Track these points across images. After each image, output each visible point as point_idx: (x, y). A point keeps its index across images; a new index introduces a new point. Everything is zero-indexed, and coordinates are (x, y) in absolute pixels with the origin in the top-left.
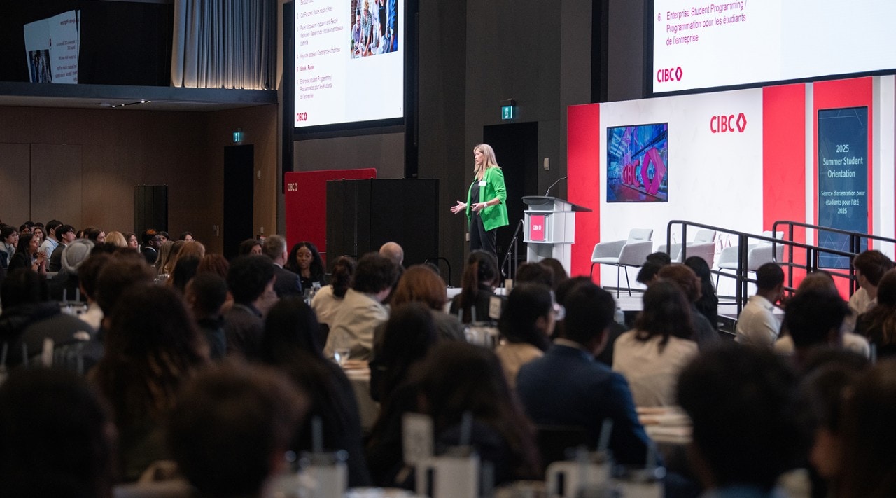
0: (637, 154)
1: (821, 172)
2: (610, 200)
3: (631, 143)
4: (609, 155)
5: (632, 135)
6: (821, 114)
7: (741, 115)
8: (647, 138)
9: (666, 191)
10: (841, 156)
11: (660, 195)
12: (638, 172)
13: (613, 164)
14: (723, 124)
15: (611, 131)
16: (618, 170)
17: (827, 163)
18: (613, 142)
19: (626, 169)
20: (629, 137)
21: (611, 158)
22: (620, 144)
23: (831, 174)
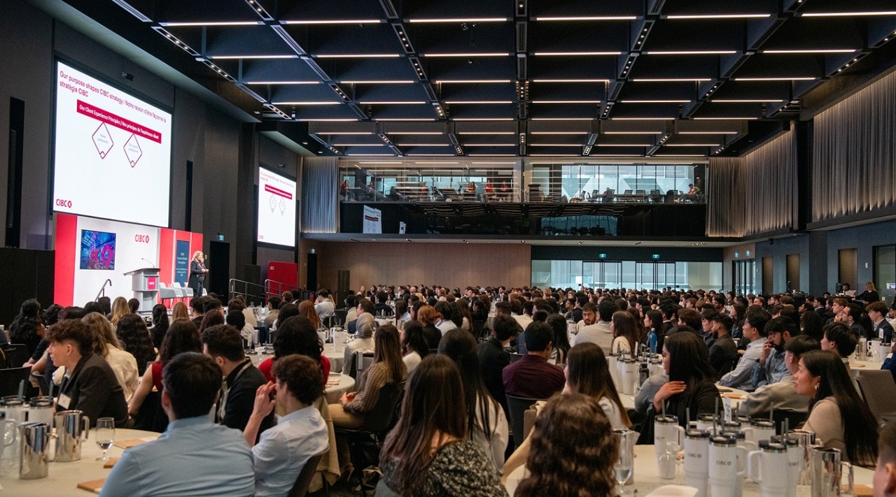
0: (99, 246)
1: (177, 260)
2: (82, 267)
3: (96, 240)
4: (82, 244)
5: (97, 236)
6: (178, 242)
7: (147, 236)
8: (105, 239)
9: (113, 265)
10: (182, 257)
11: (111, 266)
12: (99, 255)
13: (85, 249)
14: (140, 239)
15: (84, 232)
16: (88, 253)
17: (178, 258)
18: (85, 238)
19: (93, 252)
20: (95, 237)
21: (83, 246)
22: (89, 239)
23: (179, 262)
